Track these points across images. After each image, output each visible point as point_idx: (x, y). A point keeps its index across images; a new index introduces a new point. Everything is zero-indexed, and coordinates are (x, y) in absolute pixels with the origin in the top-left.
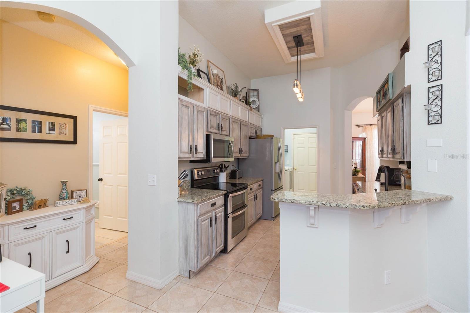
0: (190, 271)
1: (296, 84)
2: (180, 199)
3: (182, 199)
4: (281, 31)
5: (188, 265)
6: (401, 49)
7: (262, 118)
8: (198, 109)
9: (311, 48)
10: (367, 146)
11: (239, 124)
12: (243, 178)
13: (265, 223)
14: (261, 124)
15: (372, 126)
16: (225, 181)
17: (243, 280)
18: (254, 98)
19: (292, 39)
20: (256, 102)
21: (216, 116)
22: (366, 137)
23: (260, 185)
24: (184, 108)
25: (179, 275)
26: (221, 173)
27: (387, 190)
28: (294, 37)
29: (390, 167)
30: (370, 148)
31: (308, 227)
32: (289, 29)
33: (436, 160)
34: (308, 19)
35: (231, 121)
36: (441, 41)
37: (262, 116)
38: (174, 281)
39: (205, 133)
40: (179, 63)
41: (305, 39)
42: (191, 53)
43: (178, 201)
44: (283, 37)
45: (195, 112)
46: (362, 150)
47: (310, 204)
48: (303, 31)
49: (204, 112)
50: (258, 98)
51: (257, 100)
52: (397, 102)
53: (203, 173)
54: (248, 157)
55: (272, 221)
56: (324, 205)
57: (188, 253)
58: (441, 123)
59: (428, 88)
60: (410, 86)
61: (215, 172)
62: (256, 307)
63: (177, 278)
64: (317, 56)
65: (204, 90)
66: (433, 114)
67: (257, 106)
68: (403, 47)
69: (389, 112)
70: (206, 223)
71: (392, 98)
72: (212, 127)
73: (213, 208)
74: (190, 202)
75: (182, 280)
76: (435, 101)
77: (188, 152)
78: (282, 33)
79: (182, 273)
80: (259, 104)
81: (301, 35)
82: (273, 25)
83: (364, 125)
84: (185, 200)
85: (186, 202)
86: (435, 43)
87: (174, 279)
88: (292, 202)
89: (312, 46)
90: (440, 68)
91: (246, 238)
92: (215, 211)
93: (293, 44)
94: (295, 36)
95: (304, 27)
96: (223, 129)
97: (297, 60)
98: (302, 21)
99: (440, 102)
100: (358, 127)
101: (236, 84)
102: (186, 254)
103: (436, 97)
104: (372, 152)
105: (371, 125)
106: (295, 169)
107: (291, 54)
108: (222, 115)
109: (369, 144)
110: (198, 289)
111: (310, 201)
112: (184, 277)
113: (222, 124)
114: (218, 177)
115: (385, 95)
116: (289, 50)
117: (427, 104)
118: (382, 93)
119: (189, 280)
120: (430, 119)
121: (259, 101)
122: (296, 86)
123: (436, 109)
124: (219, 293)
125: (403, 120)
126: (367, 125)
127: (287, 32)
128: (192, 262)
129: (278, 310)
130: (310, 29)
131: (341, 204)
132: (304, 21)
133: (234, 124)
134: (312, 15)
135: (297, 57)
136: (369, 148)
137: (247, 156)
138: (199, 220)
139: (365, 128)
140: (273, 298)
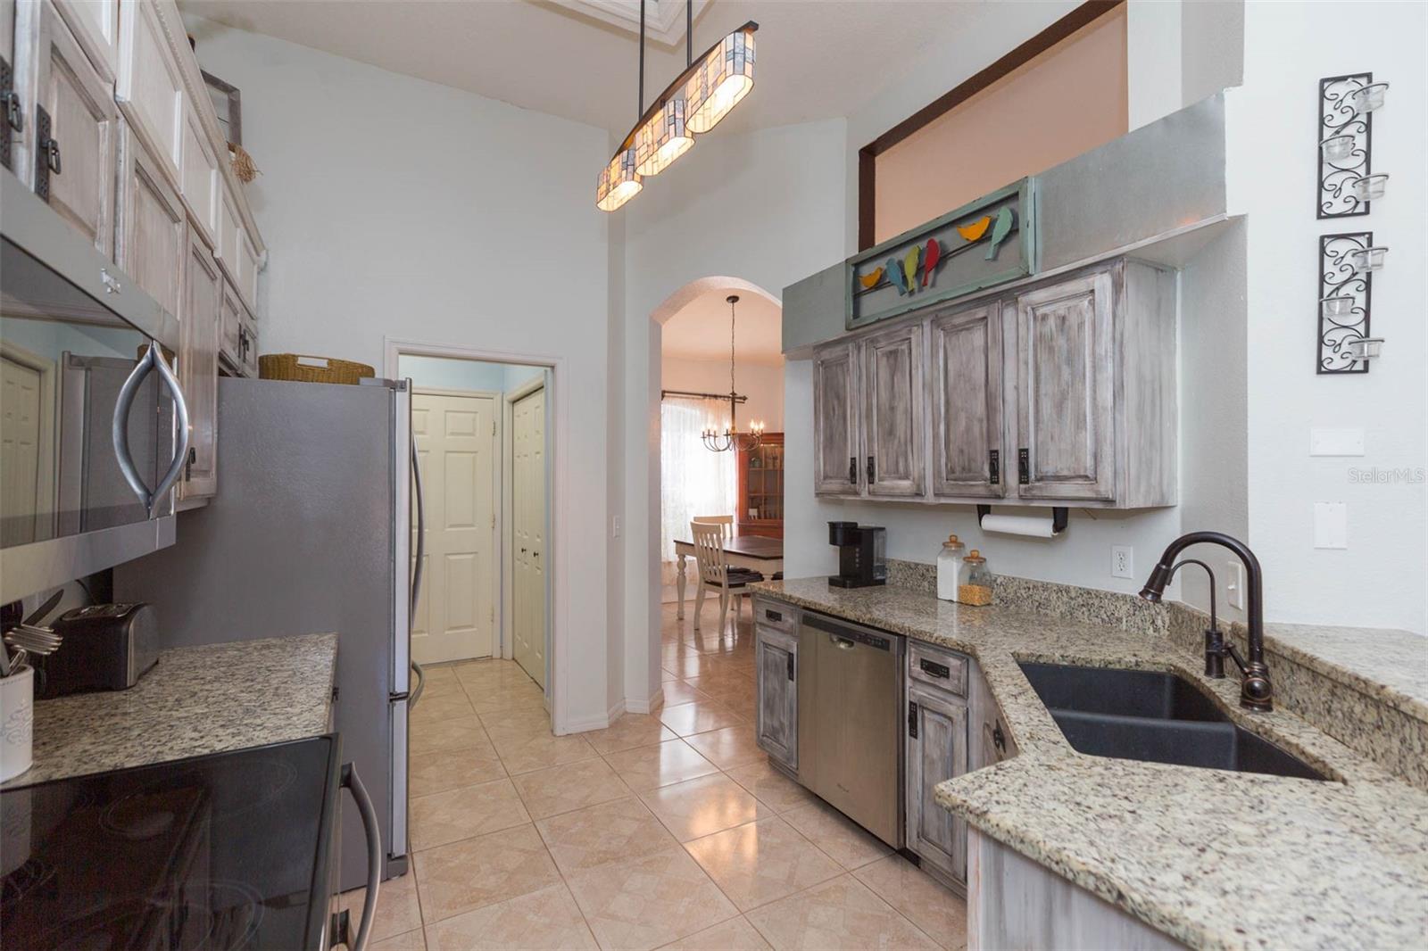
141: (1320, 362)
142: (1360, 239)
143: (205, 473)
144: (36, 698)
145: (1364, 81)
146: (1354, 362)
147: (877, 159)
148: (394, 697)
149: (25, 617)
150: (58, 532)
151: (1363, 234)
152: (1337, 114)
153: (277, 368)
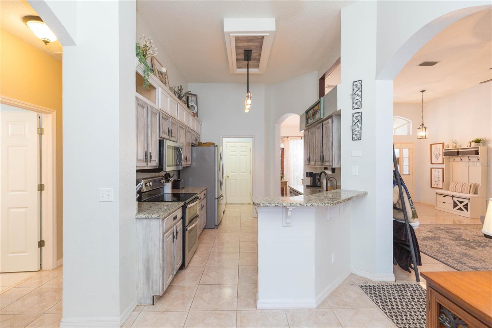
0: (153, 296)
1: (249, 96)
2: (139, 216)
3: (143, 215)
4: (235, 42)
5: (150, 290)
6: (320, 79)
7: (201, 125)
8: (152, 110)
9: (256, 64)
11: (185, 130)
12: (185, 187)
13: (210, 233)
14: (199, 131)
15: (288, 138)
16: (171, 192)
17: (213, 291)
18: (192, 103)
19: (243, 52)
20: (195, 107)
21: (167, 119)
22: (284, 147)
23: (205, 194)
24: (140, 108)
25: (138, 305)
26: (167, 184)
27: (328, 191)
28: (245, 51)
29: (314, 173)
31: (284, 226)
32: (243, 42)
33: (357, 167)
34: (261, 38)
35: (178, 127)
36: (361, 80)
37: (201, 122)
38: (134, 313)
39: (158, 139)
40: (137, 55)
41: (254, 55)
42: (143, 44)
43: (137, 218)
44: (236, 48)
45: (150, 115)
47: (291, 206)
48: (254, 47)
49: (158, 115)
50: (197, 104)
51: (196, 105)
52: (327, 121)
53: (151, 183)
54: (191, 165)
55: (216, 229)
56: (302, 205)
57: (151, 276)
58: (361, 140)
59: (353, 113)
60: (341, 110)
61: (161, 182)
62: (237, 312)
63: (136, 309)
64: (259, 72)
65: (156, 89)
66: (356, 133)
67: (196, 112)
68: (321, 78)
69: (318, 128)
70: (169, 239)
71: (323, 118)
72: (164, 132)
73: (175, 221)
74: (155, 217)
75: (144, 309)
76: (357, 124)
77: (143, 160)
78: (235, 44)
79: (142, 301)
80: (197, 111)
81: (251, 50)
82: (231, 35)
84: (148, 216)
85: (149, 218)
86: (358, 81)
87: (133, 311)
88: (276, 206)
89: (257, 62)
90: (360, 100)
91: (198, 249)
92: (176, 225)
93: (242, 57)
94: (246, 49)
95: (256, 44)
96: (172, 135)
97: (247, 72)
98: (255, 38)
99: (360, 124)
101: (181, 86)
102: (148, 278)
103: (357, 121)
106: (228, 177)
107: (237, 65)
108: (172, 119)
110: (169, 313)
111: (291, 204)
112: (145, 306)
113: (172, 129)
114: (163, 189)
115: (314, 114)
116: (237, 62)
117: (352, 125)
118: (311, 112)
119: (152, 307)
120: (354, 136)
121: (197, 107)
122: (249, 98)
123: (358, 129)
124: (194, 310)
125: (332, 135)
126: (285, 137)
127: (241, 44)
128: (156, 285)
129: (257, 308)
130: (261, 47)
131: (315, 203)
132: (258, 39)
133: (180, 129)
134: (267, 36)
135: (247, 69)
137: (189, 165)
138: (164, 237)
139: (283, 140)
140: (248, 299)
141: (353, 138)
142: (359, 113)
143: (189, 161)
144: (172, 189)
145: (360, 82)
146: (359, 138)
147: (325, 80)
148: (216, 199)
149: (171, 177)
150: (172, 166)
151: (360, 112)
152: (356, 88)
153: (200, 144)
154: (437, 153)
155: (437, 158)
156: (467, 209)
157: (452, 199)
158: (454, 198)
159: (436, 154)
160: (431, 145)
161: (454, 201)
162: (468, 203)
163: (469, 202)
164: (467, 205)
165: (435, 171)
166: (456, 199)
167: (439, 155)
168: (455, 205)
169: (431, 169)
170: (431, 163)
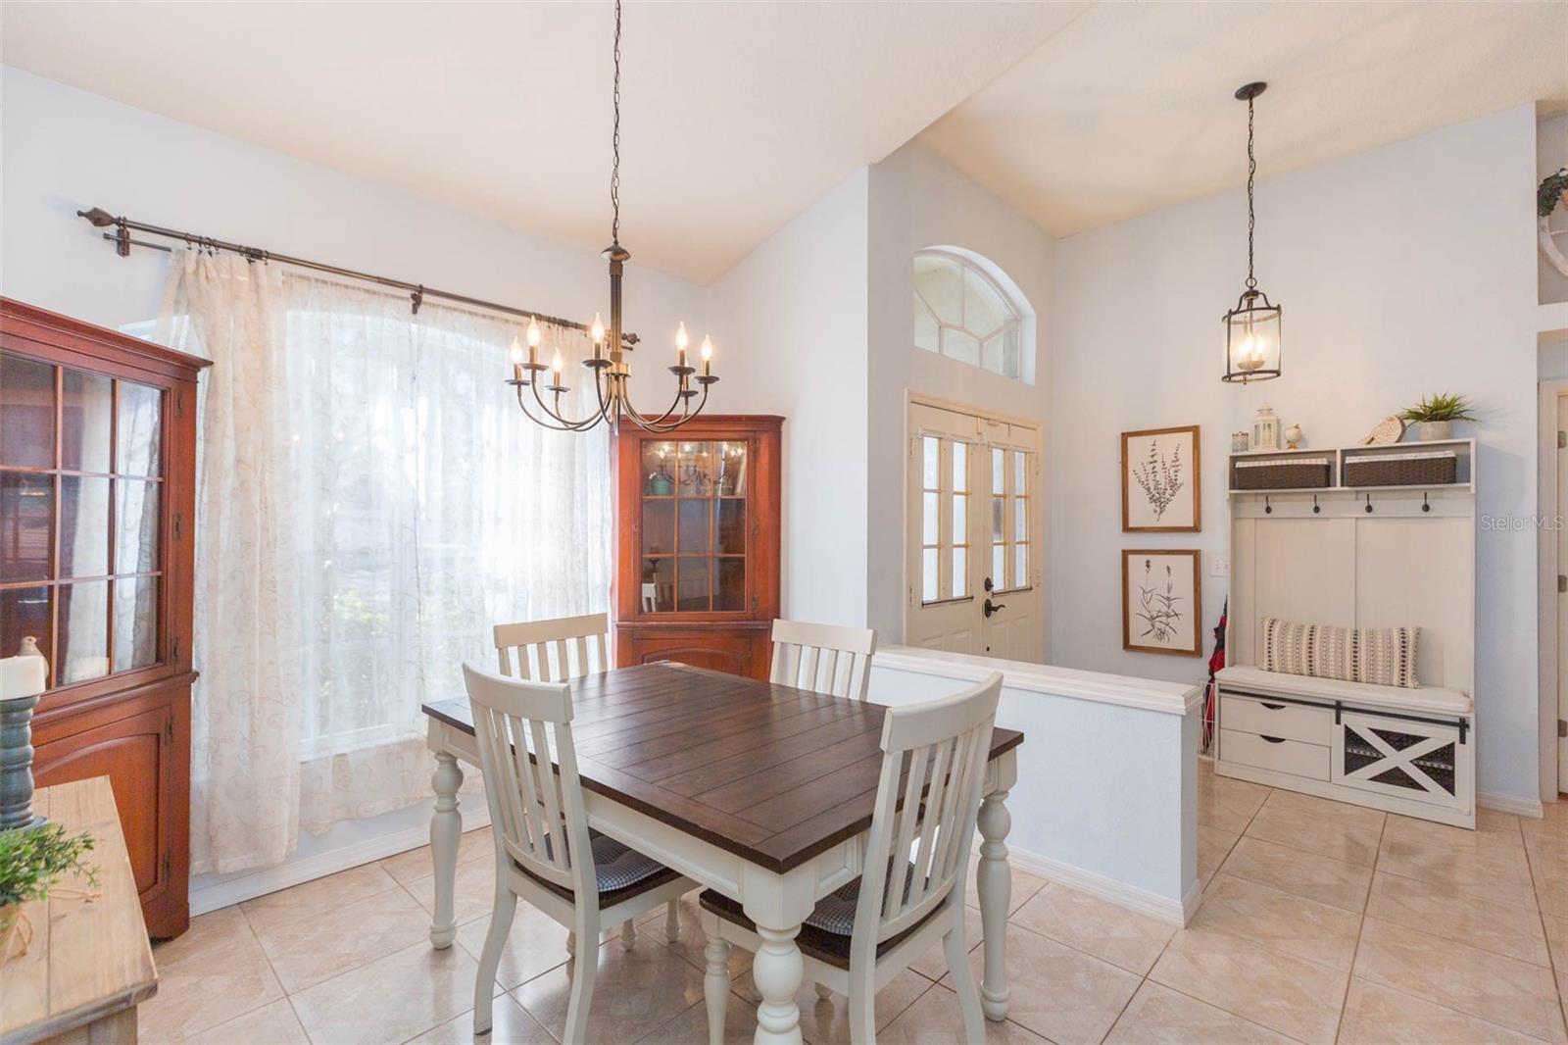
10: (207, 441)
22: (198, 351)
30: (239, 461)
46: (155, 478)
83: (187, 238)
100: (112, 246)
104: (256, 499)
105: (254, 254)
109: (230, 430)
126: (211, 243)
136: (229, 460)
139: (191, 268)
154: (1161, 477)
155: (1159, 501)
156: (1446, 780)
157: (1338, 722)
158: (1345, 717)
159: (1152, 485)
160: (1125, 436)
161: (1347, 730)
162: (1453, 745)
163: (1463, 740)
164: (1446, 753)
165: (1148, 566)
166: (1361, 725)
167: (1174, 485)
168: (1357, 754)
169: (1125, 554)
170: (1126, 529)
